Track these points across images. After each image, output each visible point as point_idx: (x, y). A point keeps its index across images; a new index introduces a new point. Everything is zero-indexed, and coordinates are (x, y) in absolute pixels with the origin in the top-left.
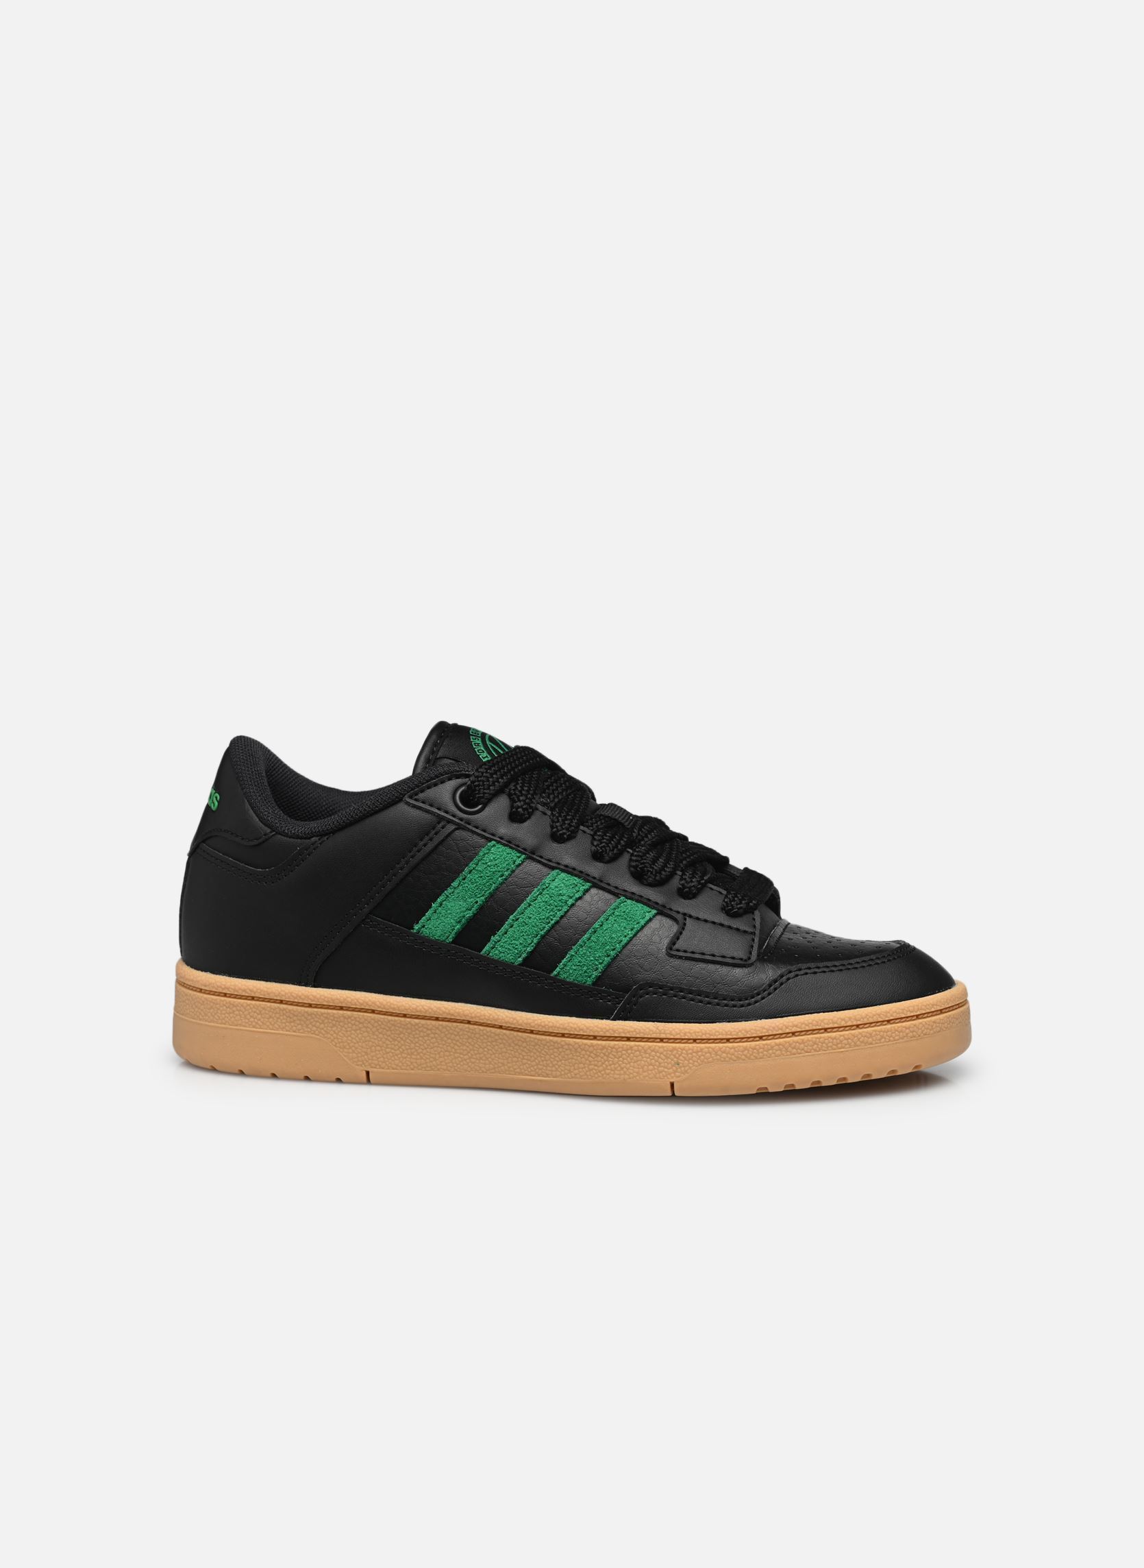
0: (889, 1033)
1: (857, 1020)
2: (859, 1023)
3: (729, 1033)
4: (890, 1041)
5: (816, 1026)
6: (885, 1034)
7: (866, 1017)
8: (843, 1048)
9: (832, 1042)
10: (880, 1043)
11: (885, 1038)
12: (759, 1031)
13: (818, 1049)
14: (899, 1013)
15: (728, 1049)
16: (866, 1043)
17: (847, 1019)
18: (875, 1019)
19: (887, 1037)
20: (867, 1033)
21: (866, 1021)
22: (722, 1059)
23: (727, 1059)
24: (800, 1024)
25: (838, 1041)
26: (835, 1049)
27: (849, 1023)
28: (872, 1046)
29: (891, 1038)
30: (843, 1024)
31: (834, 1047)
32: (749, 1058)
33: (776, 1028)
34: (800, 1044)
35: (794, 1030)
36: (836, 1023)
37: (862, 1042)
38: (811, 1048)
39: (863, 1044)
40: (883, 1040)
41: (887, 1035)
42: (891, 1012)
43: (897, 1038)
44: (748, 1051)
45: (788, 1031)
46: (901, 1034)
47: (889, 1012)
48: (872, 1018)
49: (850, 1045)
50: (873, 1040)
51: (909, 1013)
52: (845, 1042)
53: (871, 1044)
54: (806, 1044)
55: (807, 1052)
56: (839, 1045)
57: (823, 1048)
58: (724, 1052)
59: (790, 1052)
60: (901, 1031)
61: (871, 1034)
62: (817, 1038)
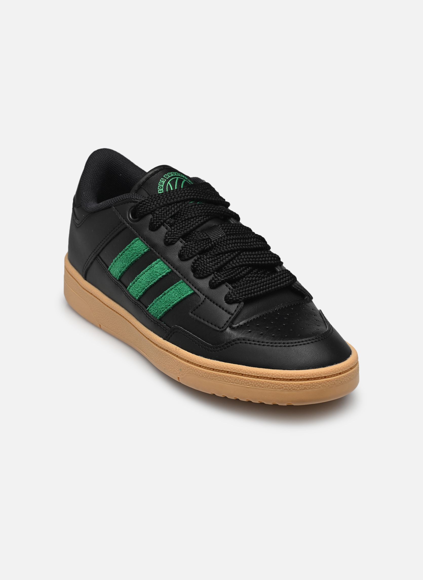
0: (273, 385)
1: (257, 374)
2: (258, 376)
3: (200, 363)
4: (272, 388)
5: (237, 371)
6: (271, 384)
7: (262, 374)
8: (249, 386)
9: (244, 382)
10: (268, 388)
11: (270, 386)
12: (212, 366)
13: (237, 383)
14: (279, 376)
15: (199, 370)
16: (260, 386)
17: (252, 372)
18: (266, 376)
19: (271, 386)
20: (261, 381)
21: (261, 375)
22: (197, 374)
23: (198, 375)
24: (230, 368)
25: (247, 382)
26: (245, 385)
27: (253, 375)
28: (263, 388)
29: (274, 388)
30: (250, 374)
31: (245, 384)
32: (207, 378)
33: (220, 367)
34: (230, 378)
35: (228, 370)
36: (247, 373)
37: (258, 385)
38: (234, 381)
39: (259, 387)
40: (269, 387)
41: (271, 385)
42: (275, 375)
43: (277, 388)
44: (207, 374)
45: (225, 370)
46: (279, 386)
47: (274, 374)
48: (265, 375)
49: (252, 385)
50: (264, 386)
51: (285, 377)
52: (250, 383)
53: (263, 387)
54: (232, 379)
55: (232, 383)
56: (247, 384)
57: (240, 383)
58: (197, 371)
59: (225, 380)
60: (279, 385)
61: (263, 383)
62: (237, 377)
